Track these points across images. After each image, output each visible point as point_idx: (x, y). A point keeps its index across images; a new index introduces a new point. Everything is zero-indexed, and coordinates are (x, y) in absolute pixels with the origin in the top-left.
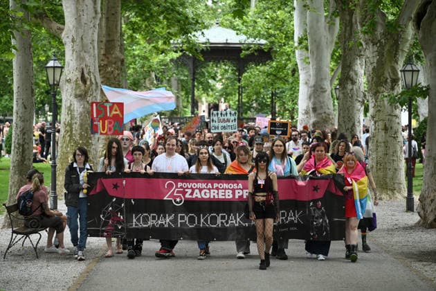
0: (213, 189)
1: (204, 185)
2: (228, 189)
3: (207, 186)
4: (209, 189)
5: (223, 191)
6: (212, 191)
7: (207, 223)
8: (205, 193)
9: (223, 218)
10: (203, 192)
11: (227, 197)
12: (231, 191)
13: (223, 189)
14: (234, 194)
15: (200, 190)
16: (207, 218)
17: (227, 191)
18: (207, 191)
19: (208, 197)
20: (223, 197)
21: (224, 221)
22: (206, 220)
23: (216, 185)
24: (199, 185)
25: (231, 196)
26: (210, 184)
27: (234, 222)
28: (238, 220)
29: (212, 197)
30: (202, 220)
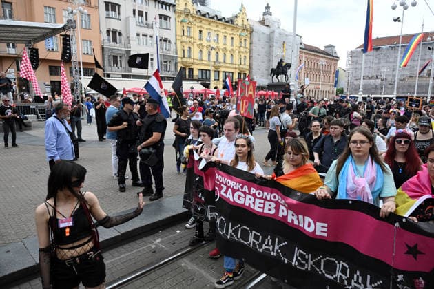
0: (249, 194)
1: (239, 186)
2: (271, 200)
3: (242, 187)
4: (245, 193)
5: (262, 201)
6: (248, 196)
7: (237, 236)
8: (239, 196)
9: (256, 237)
10: (237, 194)
11: (266, 211)
12: (273, 205)
13: (262, 198)
14: (277, 208)
15: (234, 191)
16: (238, 229)
17: (267, 203)
18: (242, 195)
19: (242, 202)
20: (261, 210)
21: (257, 242)
22: (236, 232)
23: (253, 190)
24: (233, 184)
25: (273, 212)
26: (246, 187)
27: (271, 248)
28: (277, 247)
29: (247, 204)
30: (230, 231)
